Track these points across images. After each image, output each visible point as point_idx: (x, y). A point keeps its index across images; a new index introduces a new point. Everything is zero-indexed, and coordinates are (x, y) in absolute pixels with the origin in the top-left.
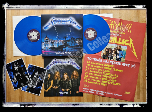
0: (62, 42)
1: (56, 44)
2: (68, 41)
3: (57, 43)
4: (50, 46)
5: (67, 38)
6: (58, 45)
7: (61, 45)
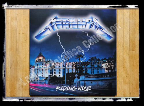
0: (73, 67)
1: (60, 70)
2: (85, 63)
3: (62, 67)
4: (47, 74)
5: (83, 57)
6: (64, 72)
7: (70, 71)
